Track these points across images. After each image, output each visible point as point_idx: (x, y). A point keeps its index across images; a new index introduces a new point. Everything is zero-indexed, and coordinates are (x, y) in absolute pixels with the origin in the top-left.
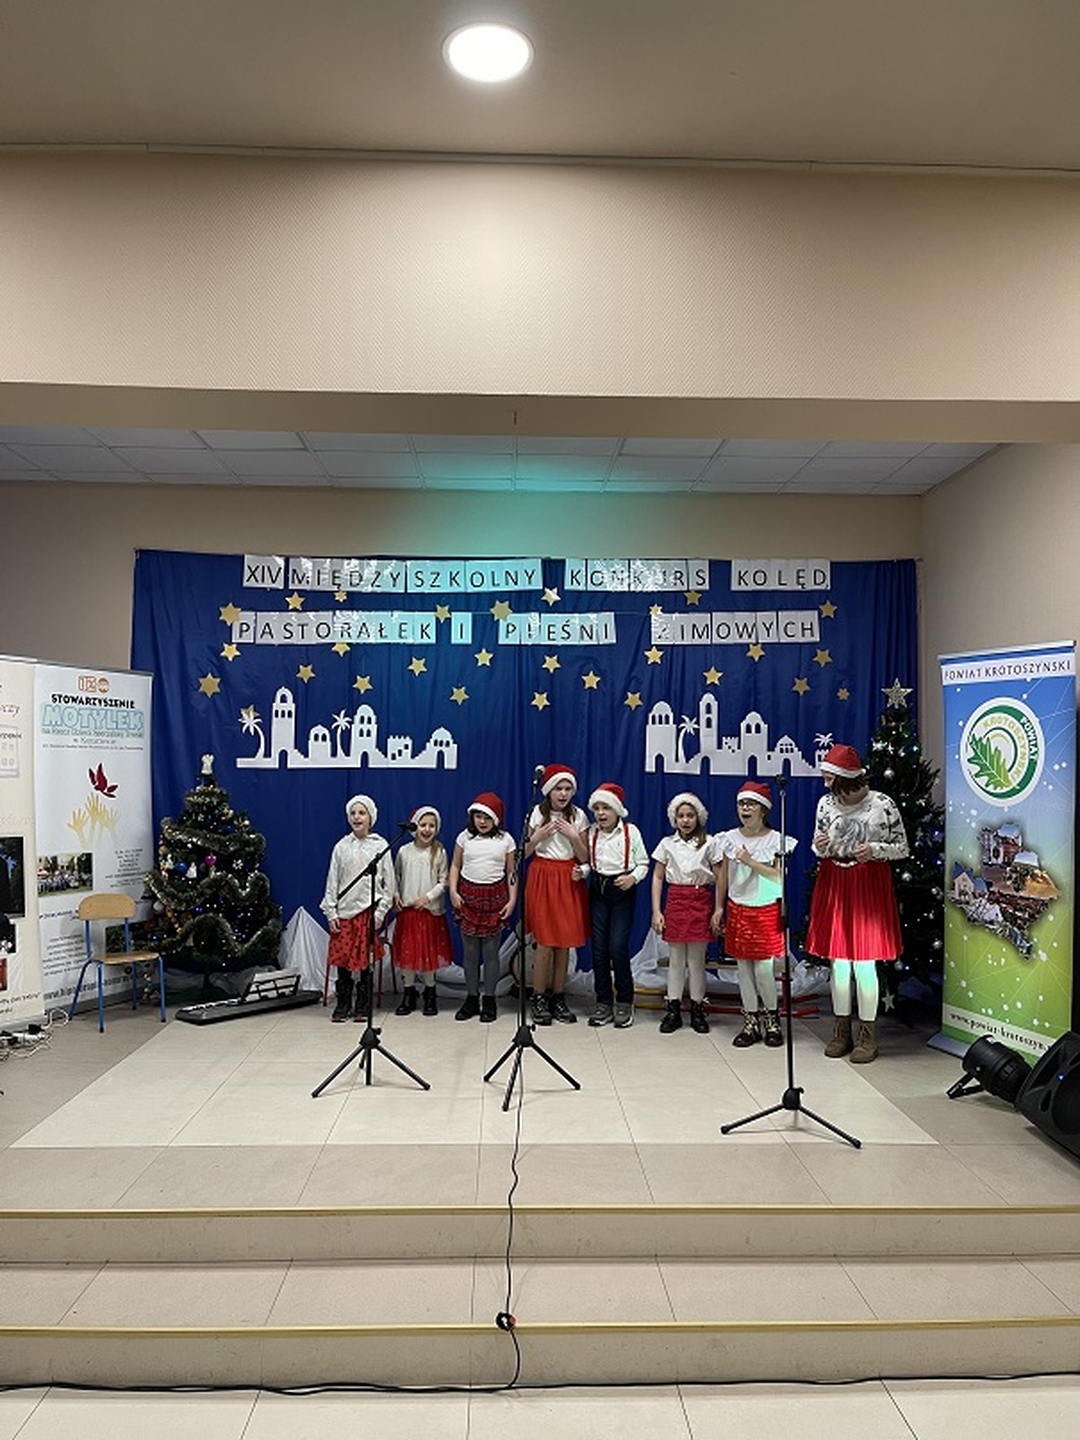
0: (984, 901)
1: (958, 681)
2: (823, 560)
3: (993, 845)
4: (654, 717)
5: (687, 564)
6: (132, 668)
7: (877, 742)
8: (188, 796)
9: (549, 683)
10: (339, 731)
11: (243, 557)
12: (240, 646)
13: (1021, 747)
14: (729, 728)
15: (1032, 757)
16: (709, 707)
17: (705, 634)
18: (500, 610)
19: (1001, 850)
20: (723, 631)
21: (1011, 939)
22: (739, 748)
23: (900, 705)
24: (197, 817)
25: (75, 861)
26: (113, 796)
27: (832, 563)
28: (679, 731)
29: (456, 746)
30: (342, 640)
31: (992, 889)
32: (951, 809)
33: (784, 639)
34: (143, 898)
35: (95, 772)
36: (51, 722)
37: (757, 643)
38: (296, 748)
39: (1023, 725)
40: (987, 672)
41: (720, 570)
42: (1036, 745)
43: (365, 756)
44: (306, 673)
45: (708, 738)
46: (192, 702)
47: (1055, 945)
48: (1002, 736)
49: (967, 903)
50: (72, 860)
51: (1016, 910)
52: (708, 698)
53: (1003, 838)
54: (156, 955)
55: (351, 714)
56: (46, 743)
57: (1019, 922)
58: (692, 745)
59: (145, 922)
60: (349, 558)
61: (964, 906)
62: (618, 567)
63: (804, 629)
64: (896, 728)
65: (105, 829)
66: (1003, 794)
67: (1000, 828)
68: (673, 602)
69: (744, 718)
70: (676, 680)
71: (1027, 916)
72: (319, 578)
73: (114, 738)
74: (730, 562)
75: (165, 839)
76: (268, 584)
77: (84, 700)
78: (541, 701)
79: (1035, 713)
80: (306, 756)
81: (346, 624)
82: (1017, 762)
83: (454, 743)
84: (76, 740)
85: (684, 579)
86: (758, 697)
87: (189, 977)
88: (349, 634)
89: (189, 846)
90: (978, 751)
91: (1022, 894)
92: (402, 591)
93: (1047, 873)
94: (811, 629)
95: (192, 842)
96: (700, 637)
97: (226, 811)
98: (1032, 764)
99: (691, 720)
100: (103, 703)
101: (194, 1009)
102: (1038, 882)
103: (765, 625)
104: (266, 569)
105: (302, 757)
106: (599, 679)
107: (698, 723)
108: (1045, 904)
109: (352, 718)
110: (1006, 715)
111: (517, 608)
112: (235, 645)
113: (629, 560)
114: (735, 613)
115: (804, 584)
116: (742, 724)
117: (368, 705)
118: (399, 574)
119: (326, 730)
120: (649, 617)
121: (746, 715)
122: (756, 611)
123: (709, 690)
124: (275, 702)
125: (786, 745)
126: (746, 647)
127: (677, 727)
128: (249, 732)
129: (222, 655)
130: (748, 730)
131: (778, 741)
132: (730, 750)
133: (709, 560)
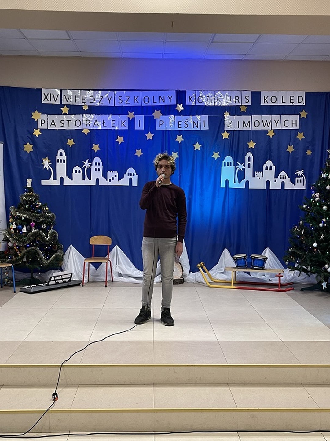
2: (302, 92)
4: (225, 163)
5: (241, 93)
7: (324, 173)
8: (21, 197)
9: (178, 147)
10: (86, 169)
11: (41, 89)
12: (41, 130)
14: (258, 168)
16: (249, 158)
17: (248, 125)
18: (157, 114)
20: (257, 124)
22: (262, 177)
24: (25, 206)
27: (306, 93)
28: (236, 169)
29: (137, 175)
30: (86, 128)
33: (284, 128)
34: (3, 240)
37: (272, 130)
38: (67, 176)
41: (256, 96)
43: (97, 180)
44: (71, 142)
45: (249, 172)
46: (21, 156)
52: (249, 154)
54: (11, 265)
55: (91, 161)
58: (241, 175)
59: (5, 251)
60: (89, 90)
62: (210, 94)
63: (292, 123)
68: (234, 110)
69: (265, 164)
70: (235, 146)
72: (76, 99)
74: (261, 92)
75: (12, 215)
76: (53, 102)
78: (175, 156)
80: (72, 180)
81: (88, 120)
85: (240, 100)
86: (271, 154)
87: (24, 274)
88: (89, 125)
89: (23, 218)
92: (113, 105)
94: (296, 123)
96: (246, 127)
97: (38, 203)
99: (241, 164)
101: (27, 287)
103: (275, 122)
104: (52, 94)
105: (70, 180)
106: (201, 146)
107: (244, 165)
109: (92, 163)
111: (164, 114)
112: (39, 129)
113: (215, 91)
114: (262, 116)
115: (293, 103)
116: (264, 166)
117: (98, 157)
118: (111, 97)
119: (80, 168)
120: (223, 117)
121: (266, 162)
122: (271, 115)
123: (250, 151)
124: (57, 155)
125: (283, 175)
126: (266, 131)
127: (235, 167)
128: (47, 169)
129: (33, 134)
130: (267, 168)
131: (279, 173)
132: (259, 178)
133: (251, 91)
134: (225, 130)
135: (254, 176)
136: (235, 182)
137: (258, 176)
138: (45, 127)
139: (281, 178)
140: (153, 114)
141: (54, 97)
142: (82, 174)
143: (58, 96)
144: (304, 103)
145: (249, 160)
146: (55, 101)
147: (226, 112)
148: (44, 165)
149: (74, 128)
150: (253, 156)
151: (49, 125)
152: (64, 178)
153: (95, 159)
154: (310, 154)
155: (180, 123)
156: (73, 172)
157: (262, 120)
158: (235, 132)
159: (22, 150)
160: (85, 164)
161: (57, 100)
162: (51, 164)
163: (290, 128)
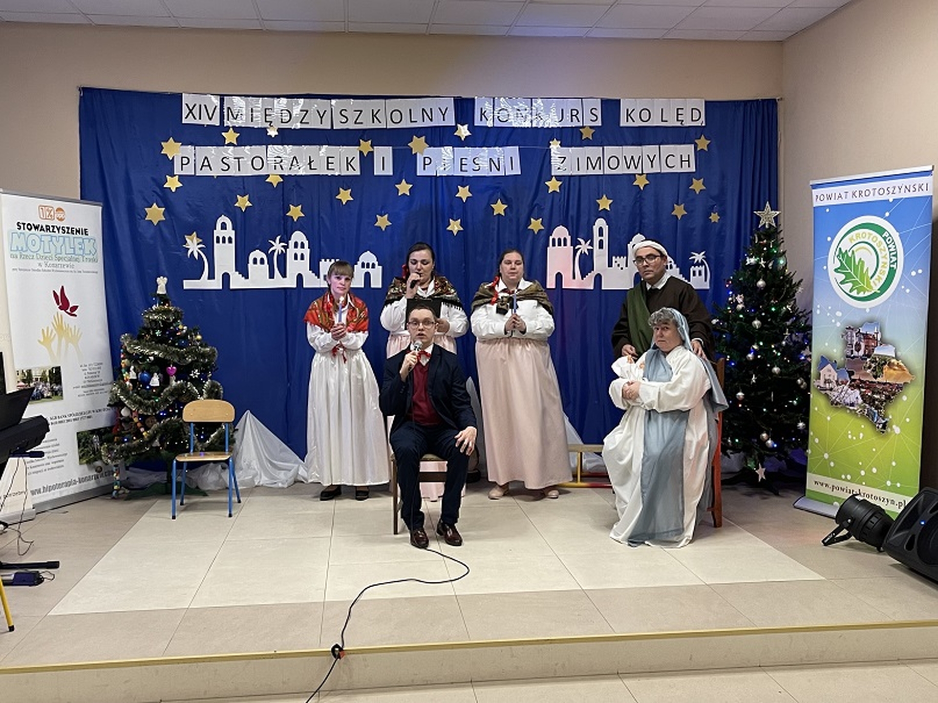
0: (846, 387)
1: (826, 202)
3: (855, 340)
4: (554, 240)
5: (582, 101)
6: (81, 199)
7: (751, 257)
8: (146, 314)
9: (462, 210)
10: (276, 254)
11: (180, 96)
12: (181, 178)
13: (883, 257)
15: (892, 266)
16: (601, 230)
17: (598, 165)
18: (418, 144)
19: (863, 345)
21: (870, 416)
22: (627, 266)
23: (770, 225)
24: (154, 332)
25: (47, 374)
26: (75, 315)
27: (706, 102)
28: (575, 252)
29: (380, 267)
30: (275, 172)
31: (853, 377)
32: (818, 312)
34: (109, 405)
35: (59, 294)
36: (17, 247)
37: (643, 174)
38: (236, 270)
39: (885, 238)
40: (854, 194)
42: (896, 256)
43: (300, 278)
46: (140, 230)
47: (908, 420)
48: (865, 248)
49: (831, 389)
50: (44, 372)
51: (873, 393)
52: (601, 223)
53: (863, 334)
55: (285, 239)
56: (16, 267)
57: (876, 402)
58: (586, 264)
59: (111, 428)
60: (278, 97)
61: (828, 392)
62: (522, 105)
63: (682, 161)
64: (767, 245)
65: (70, 344)
66: (866, 297)
67: (861, 327)
70: (573, 205)
71: (883, 398)
72: (252, 115)
73: (72, 263)
74: (620, 100)
75: (126, 352)
76: (205, 121)
77: (44, 227)
78: (455, 226)
79: (896, 229)
80: (247, 278)
81: (278, 157)
82: (879, 270)
83: (379, 265)
84: (40, 265)
85: (580, 116)
86: (643, 221)
87: (150, 474)
88: (281, 166)
90: (844, 262)
91: (879, 379)
92: (329, 128)
93: (903, 363)
95: (153, 355)
96: (594, 168)
97: (180, 327)
98: (892, 272)
99: (586, 242)
100: (61, 230)
102: (895, 370)
103: (650, 159)
104: (203, 107)
105: (243, 278)
106: (506, 206)
107: (591, 244)
108: (900, 387)
109: (287, 243)
110: (871, 232)
111: (431, 143)
112: (177, 176)
113: (531, 99)
114: (624, 147)
115: (682, 121)
116: (629, 245)
117: (301, 231)
118: (325, 111)
119: (262, 253)
120: (549, 151)
121: (633, 237)
122: (641, 145)
123: (601, 215)
124: (216, 229)
126: (633, 177)
127: (574, 248)
128: (194, 257)
129: (165, 186)
132: (620, 268)
133: (601, 99)
134: (553, 174)
135: (610, 265)
136: (574, 278)
137: (619, 265)
138: (189, 171)
140: (409, 144)
141: (207, 111)
142: (268, 266)
143: (215, 109)
144: (704, 122)
145: (601, 234)
146: (210, 119)
147: (553, 140)
148: (188, 249)
149: (251, 172)
150: (607, 226)
151: (199, 166)
152: (230, 274)
153: (294, 234)
154: (717, 221)
155: (464, 162)
156: (248, 263)
157: (624, 155)
158: (572, 178)
159: (141, 217)
160: (273, 246)
161: (214, 117)
162: (203, 246)
163: (677, 170)
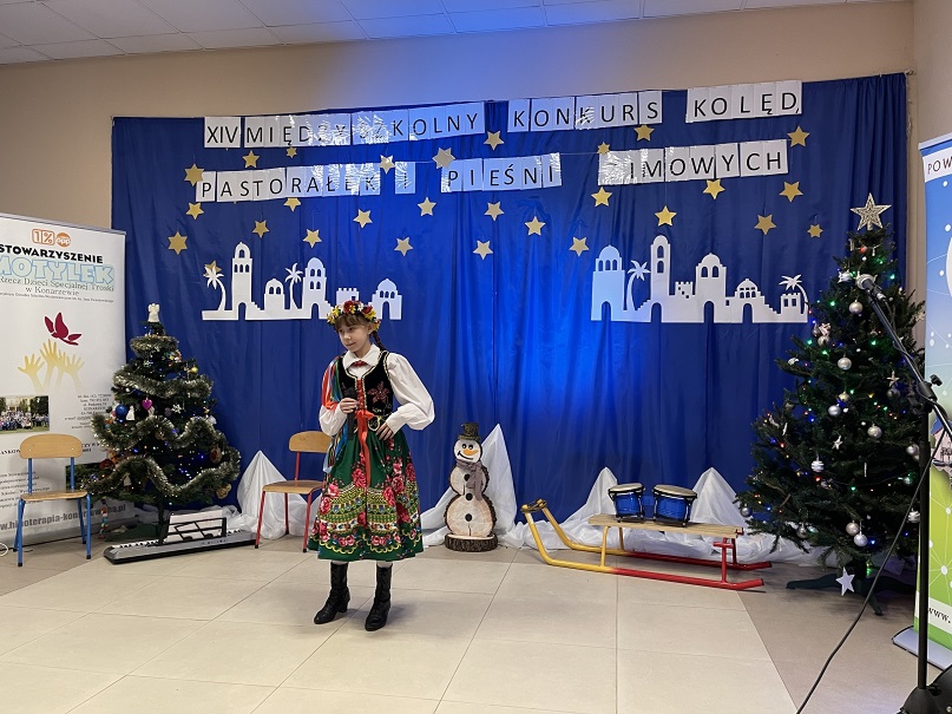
1: (943, 172)
2: (793, 81)
4: (601, 262)
5: (638, 95)
9: (492, 230)
10: (292, 284)
11: (203, 119)
12: (204, 205)
14: (682, 272)
16: (661, 249)
17: (657, 171)
18: (444, 159)
20: (678, 167)
22: (694, 293)
25: (28, 403)
26: (75, 344)
27: (803, 84)
29: (400, 296)
30: (293, 195)
33: (746, 173)
35: (54, 321)
37: (715, 179)
38: (252, 301)
41: (674, 101)
43: (315, 308)
44: (261, 228)
45: (659, 283)
46: (163, 259)
50: (24, 401)
52: (661, 241)
55: (302, 267)
58: (641, 291)
60: (298, 114)
62: (563, 105)
63: (769, 161)
64: (868, 253)
65: (65, 373)
68: (621, 138)
69: (700, 261)
70: (625, 222)
72: (271, 135)
73: (76, 290)
74: (687, 91)
76: (226, 144)
77: (39, 251)
78: (483, 249)
80: (262, 308)
81: (296, 179)
84: (29, 289)
85: (634, 113)
86: (716, 238)
88: (299, 188)
89: (128, 390)
92: (348, 144)
94: (779, 160)
96: (652, 175)
99: (641, 265)
100: (63, 256)
101: (122, 547)
103: (725, 159)
104: (224, 129)
105: (259, 309)
106: (543, 224)
107: (648, 267)
109: (304, 272)
111: (459, 155)
112: (199, 204)
114: (691, 147)
115: (770, 110)
116: (697, 268)
117: (317, 258)
119: (280, 283)
121: (702, 259)
122: (714, 143)
123: (662, 232)
124: (234, 257)
125: (747, 289)
126: (703, 183)
127: (626, 272)
128: (213, 286)
130: (704, 273)
131: (738, 286)
132: (684, 296)
133: (663, 90)
134: (600, 184)
135: (672, 292)
136: (625, 308)
137: (683, 293)
138: (210, 197)
139: (742, 295)
140: (433, 158)
141: (228, 132)
142: (284, 296)
143: (236, 131)
144: (800, 110)
145: (661, 255)
146: (231, 141)
147: (602, 143)
148: (208, 278)
149: (269, 196)
150: (669, 245)
151: (219, 192)
152: (246, 304)
153: (310, 261)
154: (818, 235)
155: (495, 174)
156: (265, 292)
157: (692, 157)
158: (624, 188)
159: (165, 246)
160: (290, 274)
161: (234, 139)
162: (222, 275)
163: (764, 172)
